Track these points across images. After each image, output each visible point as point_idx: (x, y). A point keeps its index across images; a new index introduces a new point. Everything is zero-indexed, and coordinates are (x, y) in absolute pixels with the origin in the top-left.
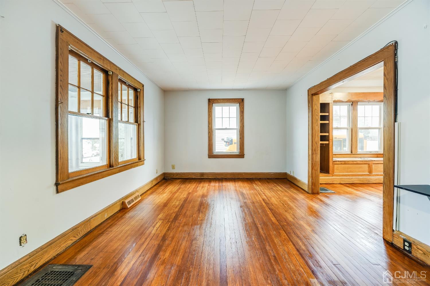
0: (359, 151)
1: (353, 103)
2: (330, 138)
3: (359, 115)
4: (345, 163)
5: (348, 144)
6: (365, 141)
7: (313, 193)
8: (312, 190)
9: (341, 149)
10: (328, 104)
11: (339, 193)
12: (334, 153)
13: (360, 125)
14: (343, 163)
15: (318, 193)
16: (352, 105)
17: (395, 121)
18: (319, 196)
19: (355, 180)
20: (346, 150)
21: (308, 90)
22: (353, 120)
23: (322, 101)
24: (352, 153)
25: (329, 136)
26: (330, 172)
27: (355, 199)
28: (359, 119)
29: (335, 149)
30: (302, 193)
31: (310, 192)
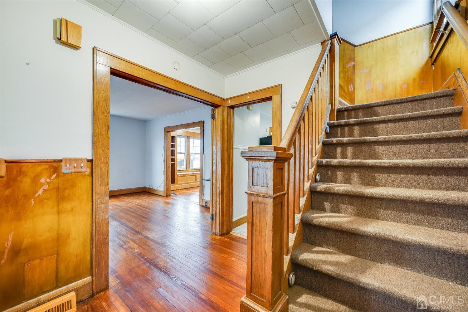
0: (191, 168)
1: (188, 138)
2: (176, 160)
3: (191, 145)
4: (183, 176)
5: (185, 163)
6: (193, 161)
7: (167, 196)
8: (167, 193)
9: (180, 167)
10: (175, 137)
11: (181, 194)
12: (178, 170)
13: (191, 151)
14: (182, 176)
15: (170, 196)
16: (187, 138)
17: (203, 154)
18: (170, 197)
19: (188, 185)
20: (184, 167)
21: (164, 128)
22: (188, 148)
23: (172, 135)
24: (187, 169)
25: (175, 158)
26: (175, 182)
27: (189, 195)
28: (191, 147)
29: (178, 167)
30: (160, 197)
31: (165, 195)
